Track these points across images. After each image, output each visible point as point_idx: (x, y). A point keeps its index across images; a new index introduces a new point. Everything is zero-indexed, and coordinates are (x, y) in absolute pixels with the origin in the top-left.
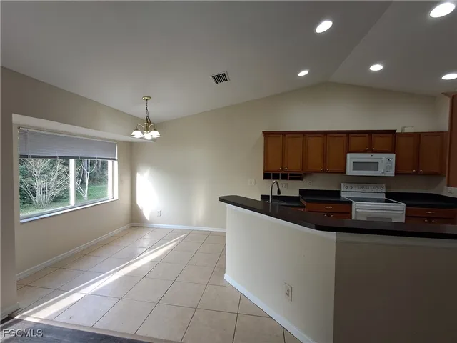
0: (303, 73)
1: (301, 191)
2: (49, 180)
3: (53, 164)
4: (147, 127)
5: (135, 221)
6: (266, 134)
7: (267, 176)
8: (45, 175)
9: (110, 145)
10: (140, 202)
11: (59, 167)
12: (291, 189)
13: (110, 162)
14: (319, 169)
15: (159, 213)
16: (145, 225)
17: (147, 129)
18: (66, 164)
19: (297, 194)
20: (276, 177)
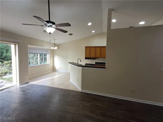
0: (93, 32)
1: (96, 63)
2: (33, 60)
3: (34, 55)
4: (55, 46)
5: (54, 70)
6: (86, 47)
7: (86, 58)
8: (33, 58)
9: (48, 50)
10: (55, 65)
11: (36, 56)
12: (93, 62)
13: (48, 54)
14: (99, 57)
15: (60, 68)
16: (56, 71)
17: (55, 47)
18: (38, 55)
19: (94, 63)
20: (88, 58)
